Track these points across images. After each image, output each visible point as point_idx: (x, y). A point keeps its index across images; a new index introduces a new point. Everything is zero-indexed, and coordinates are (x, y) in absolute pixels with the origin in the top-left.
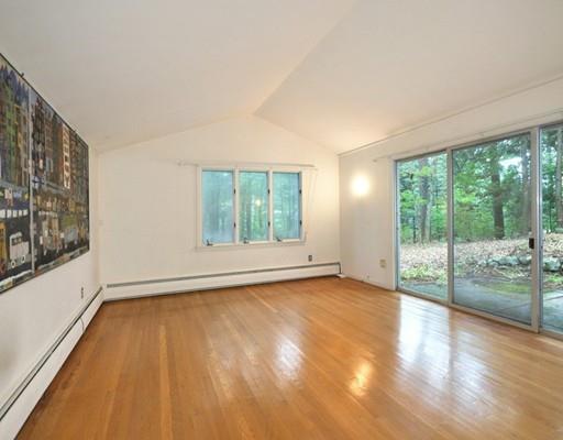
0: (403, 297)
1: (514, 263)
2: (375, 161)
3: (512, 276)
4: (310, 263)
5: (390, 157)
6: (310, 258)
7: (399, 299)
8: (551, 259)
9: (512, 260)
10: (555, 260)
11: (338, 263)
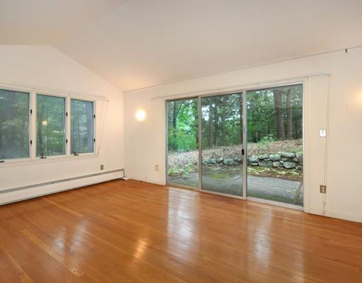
0: (171, 188)
1: (215, 162)
2: (152, 99)
3: (215, 169)
4: (103, 171)
5: (162, 97)
6: (102, 167)
7: (168, 190)
8: (230, 159)
9: (213, 160)
10: (232, 160)
11: (123, 170)
